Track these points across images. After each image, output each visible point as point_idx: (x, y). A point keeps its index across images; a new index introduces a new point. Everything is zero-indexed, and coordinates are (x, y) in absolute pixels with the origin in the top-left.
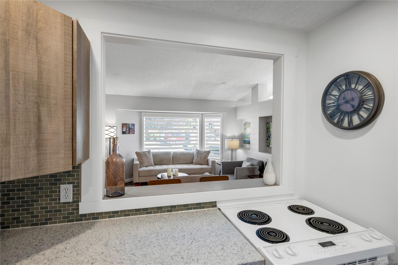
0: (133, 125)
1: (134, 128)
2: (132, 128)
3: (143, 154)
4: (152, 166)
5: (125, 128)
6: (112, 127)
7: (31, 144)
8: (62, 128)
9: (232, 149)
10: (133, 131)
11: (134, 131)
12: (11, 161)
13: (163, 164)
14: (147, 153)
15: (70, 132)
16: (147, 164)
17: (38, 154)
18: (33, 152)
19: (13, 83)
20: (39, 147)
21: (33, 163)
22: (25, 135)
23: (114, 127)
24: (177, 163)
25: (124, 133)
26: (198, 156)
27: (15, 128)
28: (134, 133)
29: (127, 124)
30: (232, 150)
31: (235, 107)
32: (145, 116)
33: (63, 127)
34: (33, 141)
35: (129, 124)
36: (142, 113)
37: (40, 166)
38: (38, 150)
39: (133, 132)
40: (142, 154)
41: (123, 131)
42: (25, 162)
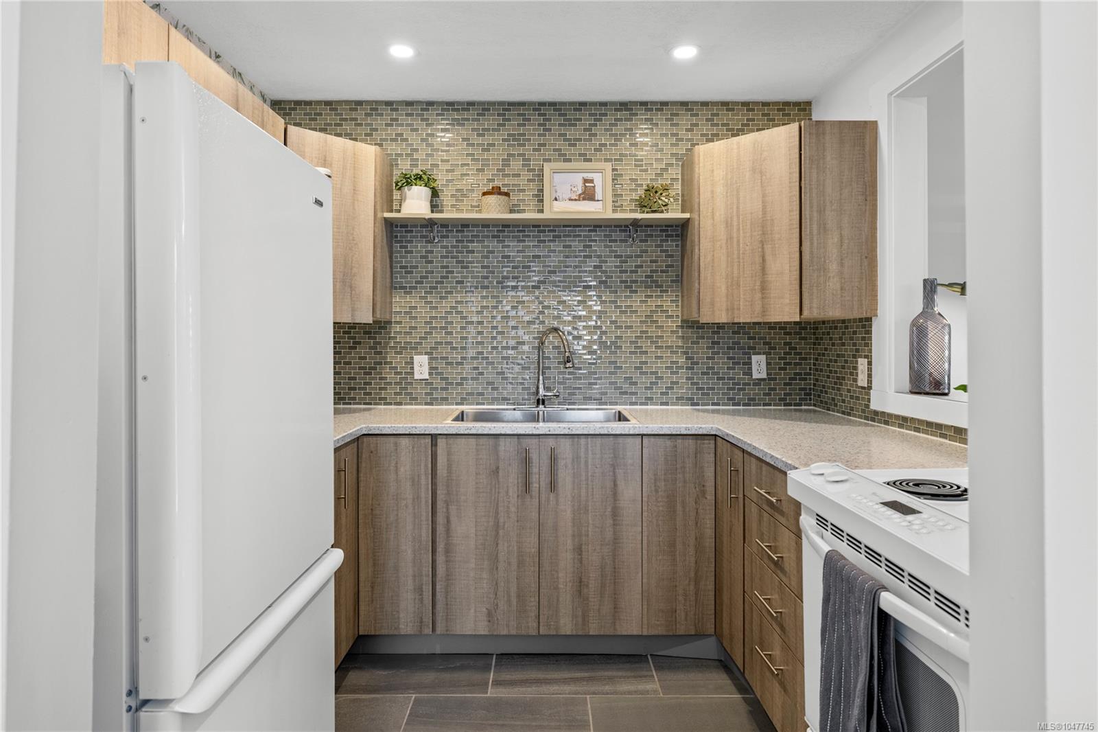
7: (756, 287)
8: (787, 267)
12: (741, 304)
15: (796, 271)
17: (763, 298)
18: (758, 295)
19: (743, 226)
20: (763, 290)
21: (758, 308)
22: (752, 277)
27: (744, 271)
33: (788, 265)
34: (758, 283)
37: (764, 311)
38: (763, 294)
42: (751, 305)
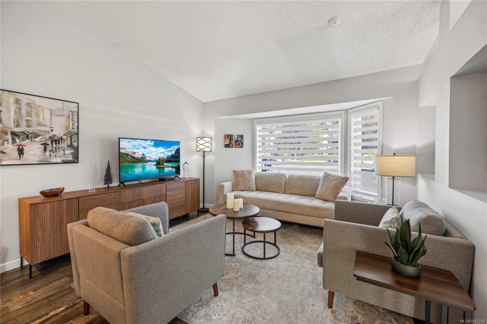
0: (242, 137)
1: (243, 141)
2: (239, 140)
3: (240, 174)
4: (251, 190)
5: (227, 140)
6: (201, 138)
9: (394, 175)
10: (240, 143)
11: (242, 144)
13: (270, 190)
14: (246, 173)
16: (243, 188)
23: (204, 137)
24: (290, 192)
25: (227, 146)
26: (323, 185)
28: (242, 147)
29: (231, 135)
30: (394, 177)
31: (416, 79)
32: (258, 124)
35: (235, 135)
36: (254, 120)
39: (240, 145)
40: (238, 173)
41: (226, 143)
